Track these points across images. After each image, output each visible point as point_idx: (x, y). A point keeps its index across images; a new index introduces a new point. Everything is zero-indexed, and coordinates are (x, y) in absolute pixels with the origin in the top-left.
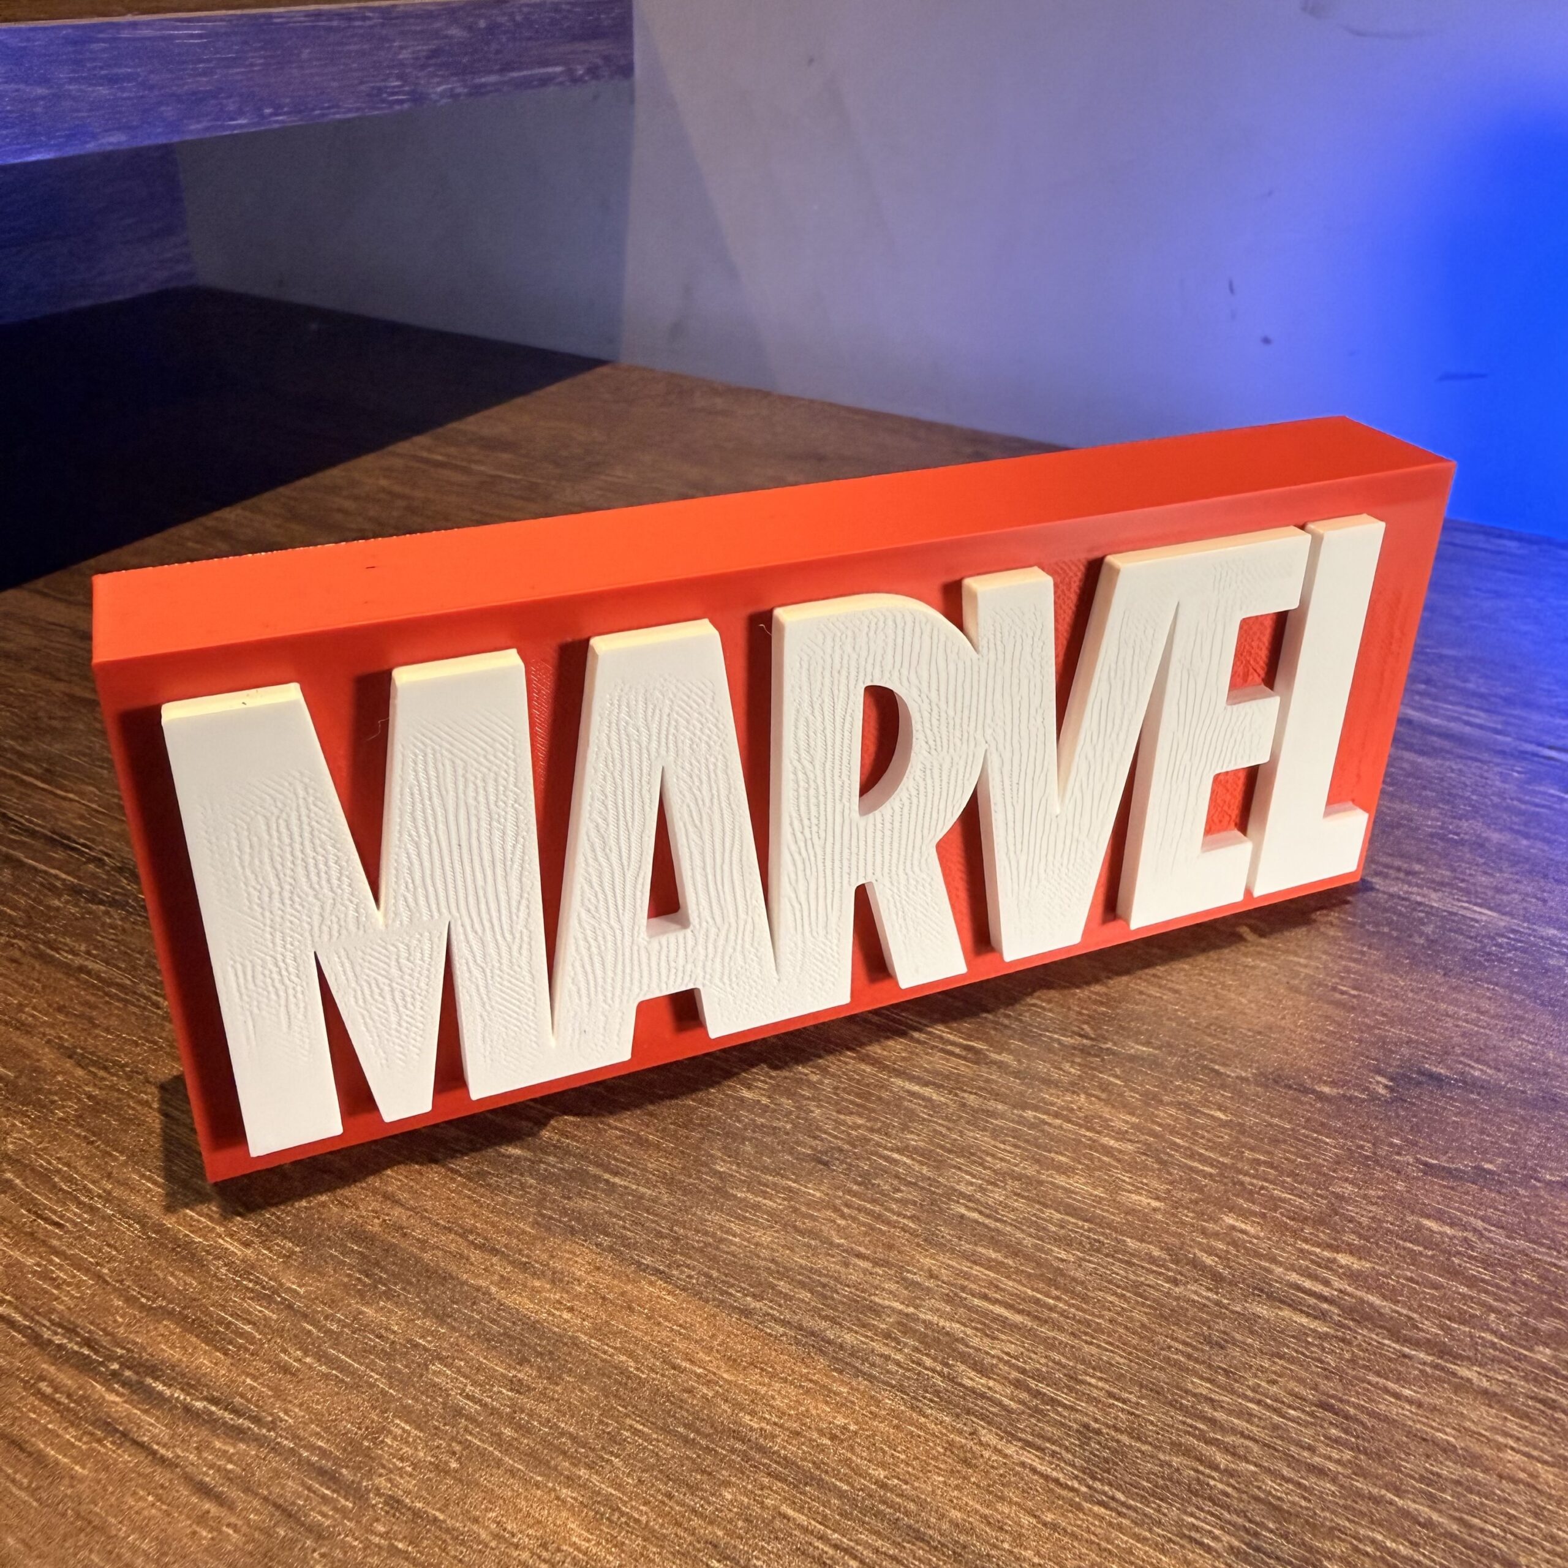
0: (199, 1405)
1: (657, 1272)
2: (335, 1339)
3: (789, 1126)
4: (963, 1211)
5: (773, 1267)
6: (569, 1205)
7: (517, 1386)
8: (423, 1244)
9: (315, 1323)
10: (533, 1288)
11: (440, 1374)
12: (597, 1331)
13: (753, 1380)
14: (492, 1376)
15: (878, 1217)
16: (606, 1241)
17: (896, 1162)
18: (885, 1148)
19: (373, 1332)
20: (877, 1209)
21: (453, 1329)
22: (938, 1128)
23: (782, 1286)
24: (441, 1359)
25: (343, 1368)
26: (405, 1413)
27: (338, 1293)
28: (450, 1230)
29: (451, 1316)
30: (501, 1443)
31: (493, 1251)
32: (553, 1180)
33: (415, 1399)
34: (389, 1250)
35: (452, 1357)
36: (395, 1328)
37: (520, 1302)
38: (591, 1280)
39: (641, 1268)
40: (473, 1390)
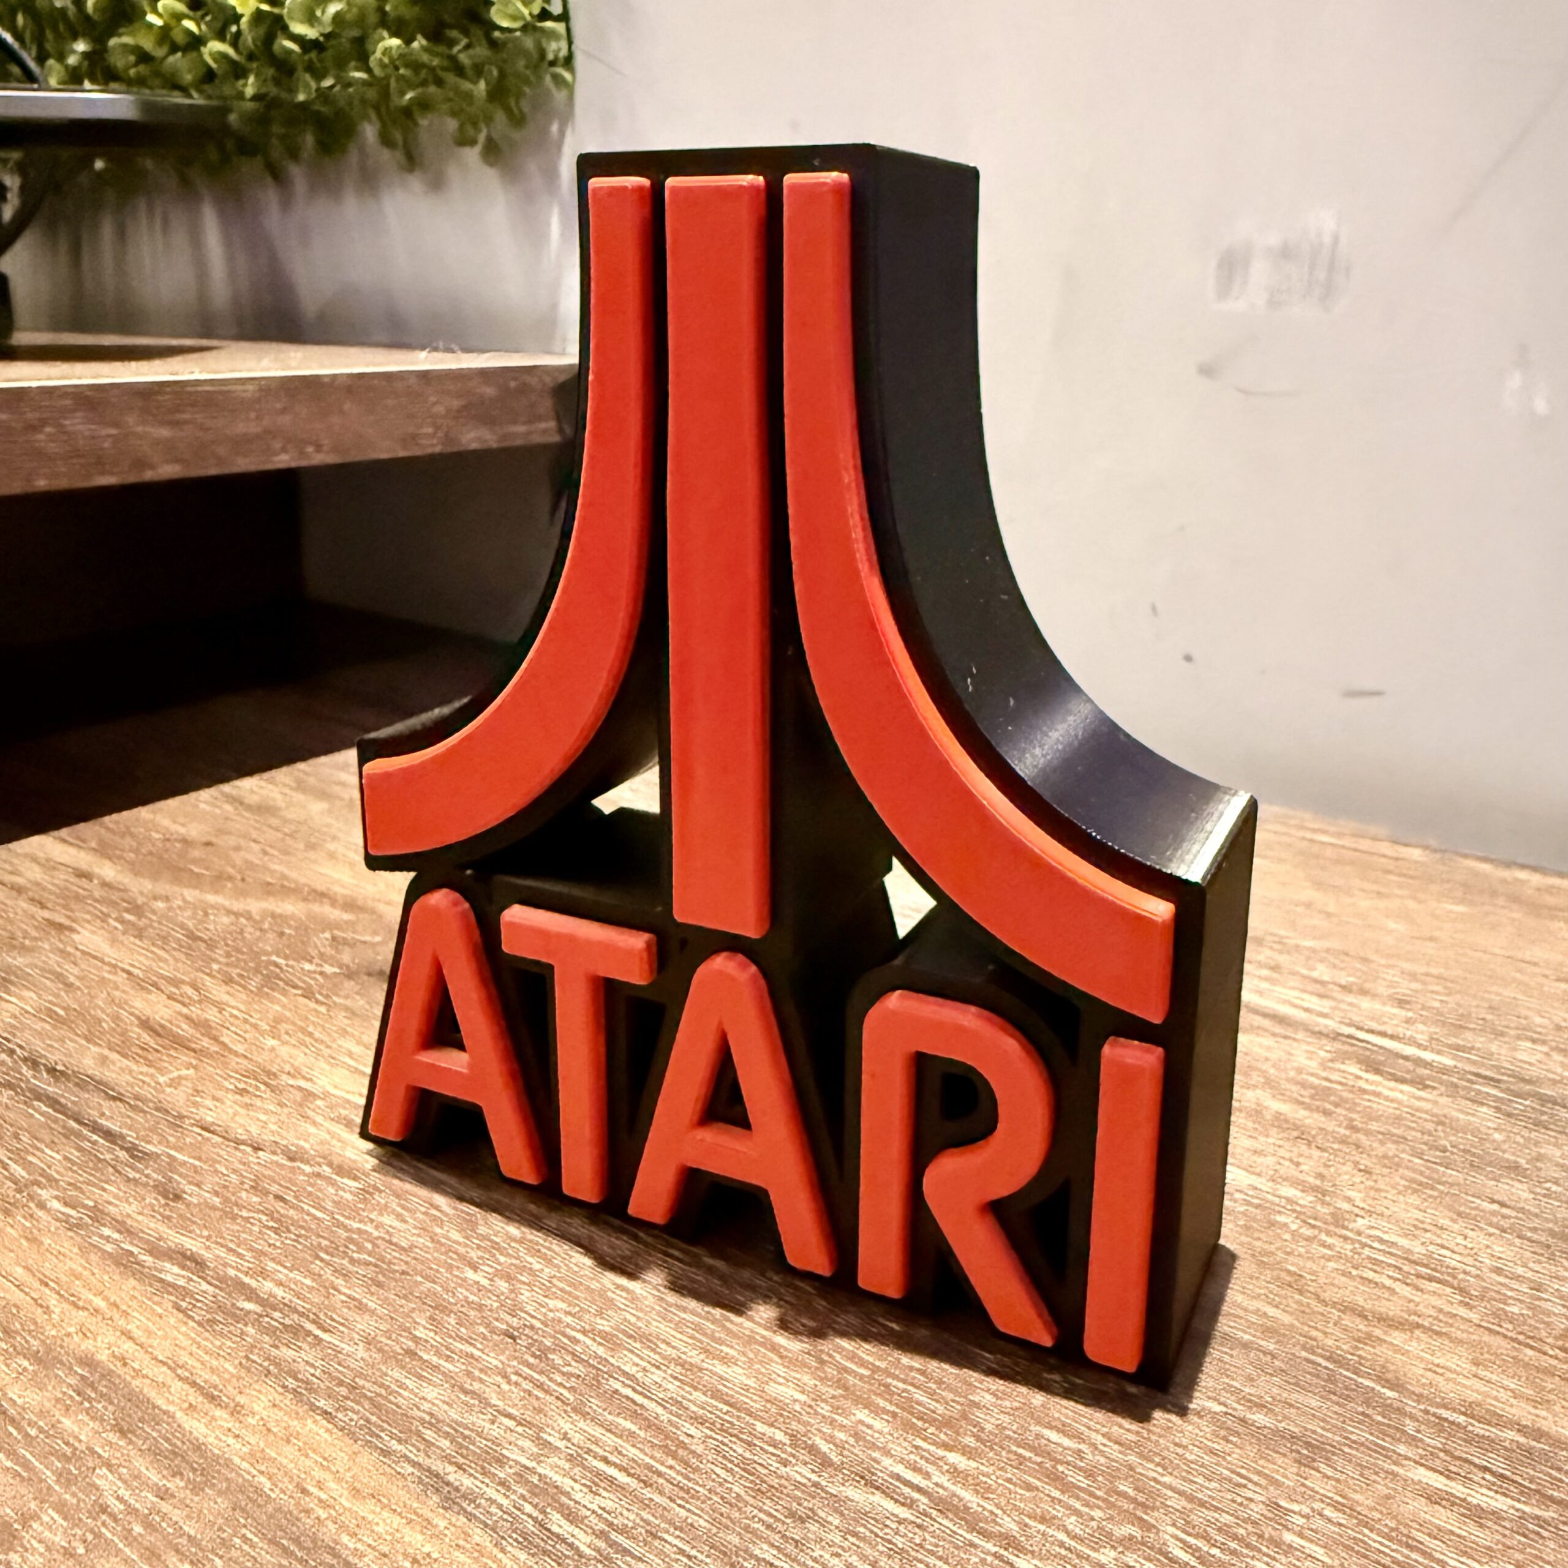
1: (325, 1413)
2: (28, 1442)
3: (495, 1305)
4: (617, 1386)
5: (427, 1418)
6: (274, 1352)
7: (163, 1494)
8: (137, 1373)
9: (19, 1429)
10: (213, 1418)
11: (104, 1479)
13: (366, 1509)
14: (145, 1484)
15: (540, 1386)
16: (291, 1383)
17: (576, 1341)
18: (574, 1329)
19: (62, 1439)
20: (543, 1379)
21: (131, 1442)
22: (628, 1316)
23: (429, 1434)
24: (109, 1466)
25: (26, 1465)
26: (61, 1508)
27: (48, 1405)
28: (164, 1363)
29: (133, 1432)
30: (128, 1537)
31: (194, 1384)
32: (270, 1331)
33: (74, 1495)
34: (107, 1375)
35: (120, 1465)
36: (83, 1437)
37: (196, 1427)
38: (265, 1414)
39: (312, 1408)
40: (123, 1492)
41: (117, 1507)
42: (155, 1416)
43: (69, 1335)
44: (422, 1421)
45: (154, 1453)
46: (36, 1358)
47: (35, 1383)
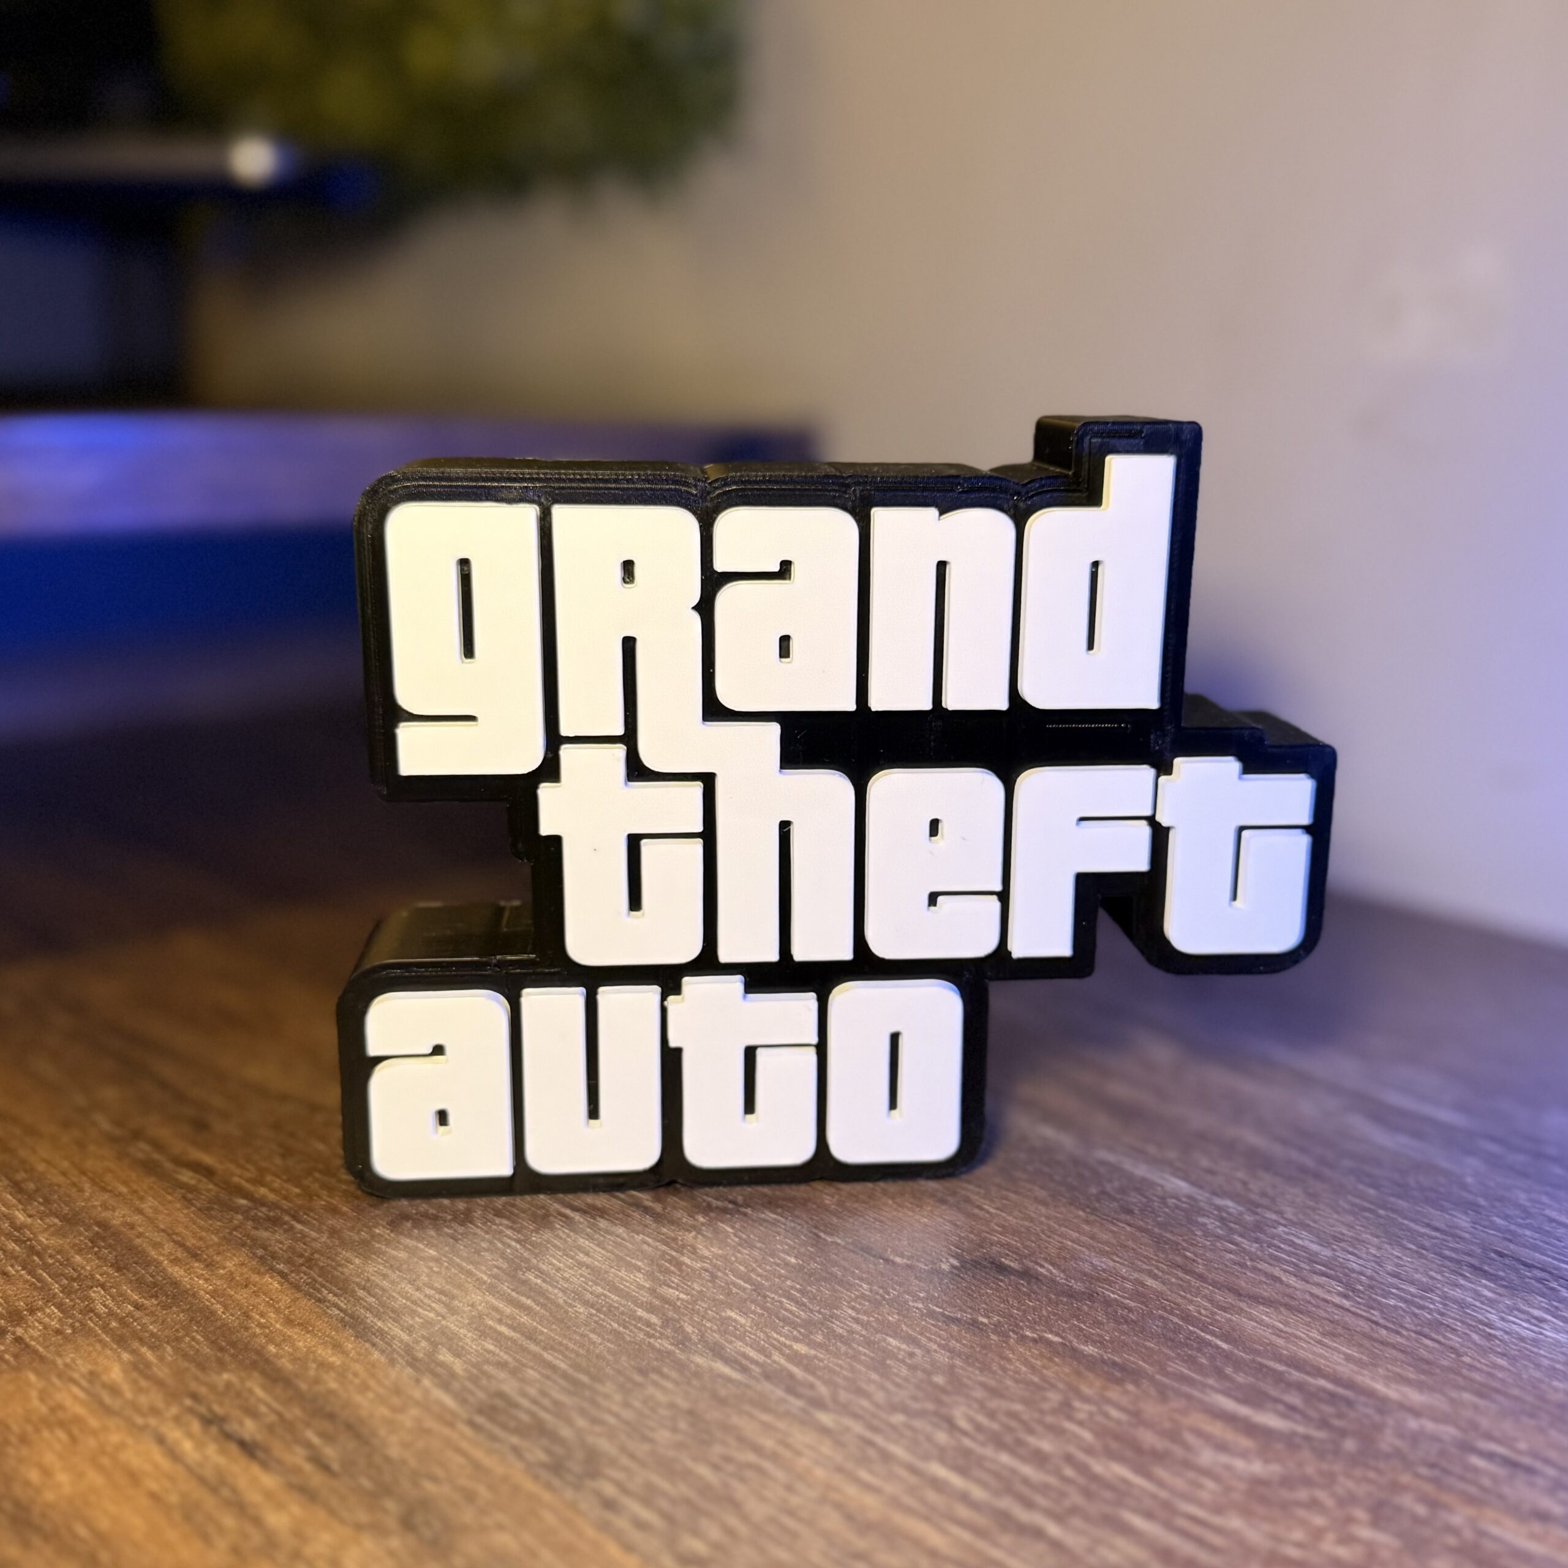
1: (281, 1274)
2: (46, 1267)
6: (253, 1232)
7: (138, 1307)
8: (140, 1235)
9: (41, 1258)
10: (192, 1267)
11: (96, 1294)
12: (214, 1294)
13: (293, 1331)
14: (127, 1299)
15: (467, 1272)
16: (260, 1252)
19: (72, 1267)
20: (470, 1267)
21: (124, 1274)
24: (103, 1286)
25: (40, 1279)
26: (60, 1306)
27: (67, 1247)
28: (163, 1231)
29: (128, 1270)
30: (105, 1328)
31: (181, 1245)
32: (255, 1219)
33: (71, 1300)
34: (116, 1234)
35: (111, 1287)
36: (88, 1268)
37: (176, 1272)
38: (233, 1269)
39: (272, 1269)
40: (109, 1302)
41: (101, 1309)
42: (147, 1263)
43: (94, 1207)
44: (358, 1284)
45: (139, 1284)
46: (64, 1218)
47: (59, 1233)
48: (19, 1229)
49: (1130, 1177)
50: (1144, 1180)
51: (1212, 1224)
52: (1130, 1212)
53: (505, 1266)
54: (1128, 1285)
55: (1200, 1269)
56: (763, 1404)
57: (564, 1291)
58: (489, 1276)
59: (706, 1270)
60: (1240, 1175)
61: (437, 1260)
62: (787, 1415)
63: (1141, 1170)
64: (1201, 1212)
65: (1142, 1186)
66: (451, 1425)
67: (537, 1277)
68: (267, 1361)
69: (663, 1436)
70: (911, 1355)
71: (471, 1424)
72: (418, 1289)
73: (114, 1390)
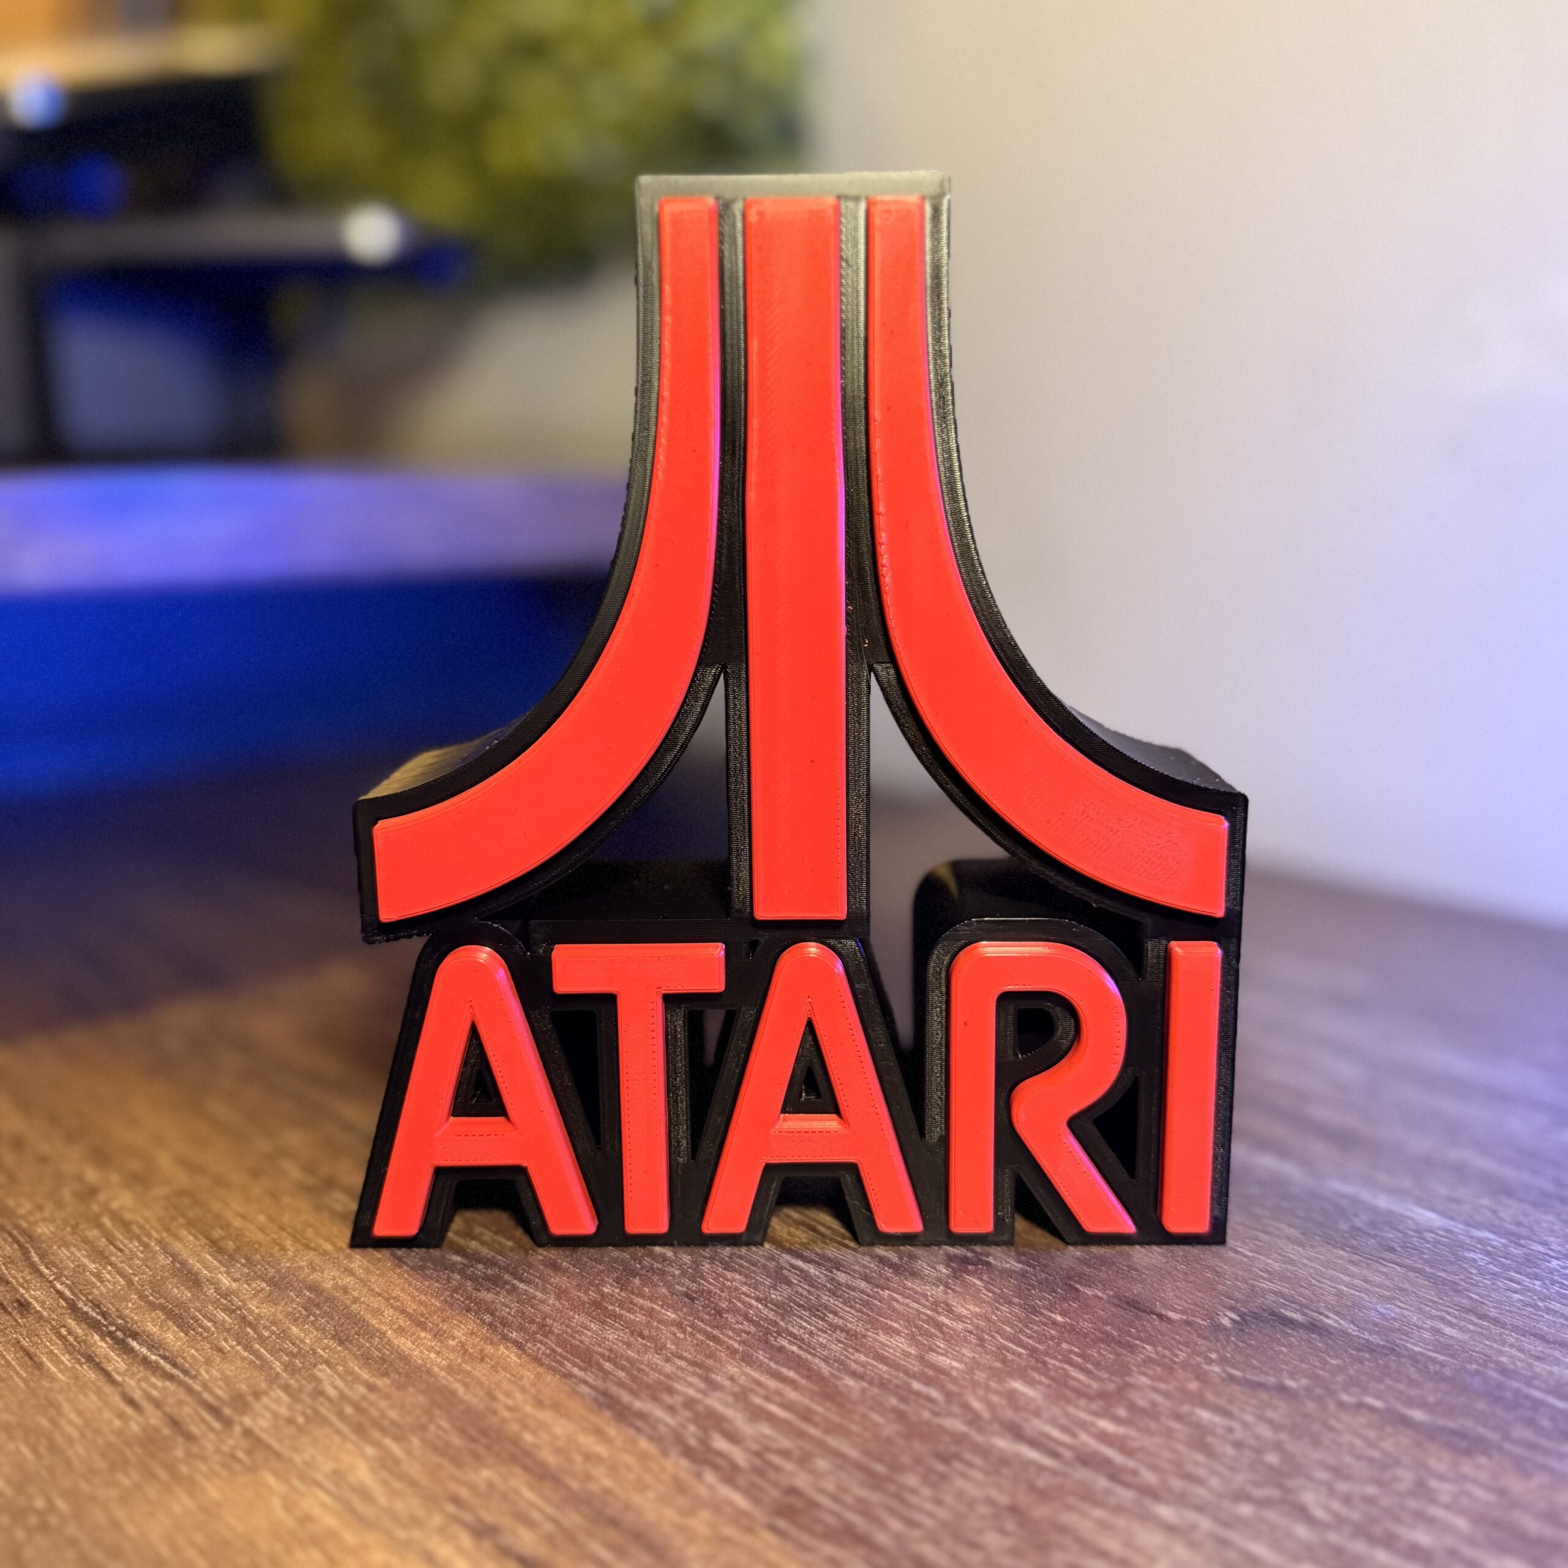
0: (153, 1358)
1: (516, 1343)
2: (262, 1340)
3: (677, 1272)
4: (785, 1343)
5: (607, 1353)
6: (475, 1294)
7: (372, 1388)
8: (355, 1300)
9: (255, 1330)
10: (419, 1338)
11: (323, 1372)
12: (449, 1369)
13: (545, 1416)
14: (357, 1379)
15: (714, 1338)
16: (488, 1318)
17: (751, 1306)
18: (748, 1296)
19: (291, 1341)
20: (716, 1332)
21: (347, 1348)
23: (608, 1366)
24: (327, 1362)
25: (259, 1356)
26: (286, 1388)
27: (280, 1316)
28: (379, 1295)
29: (351, 1342)
30: (341, 1415)
31: (403, 1312)
32: (473, 1278)
33: (297, 1381)
34: (330, 1299)
35: (337, 1364)
36: (308, 1341)
37: (404, 1344)
38: (463, 1339)
39: (505, 1338)
40: (340, 1383)
41: (331, 1392)
42: (370, 1333)
43: (300, 1268)
44: (602, 1356)
45: (366, 1359)
46: (271, 1282)
47: (271, 1299)
48: (226, 1295)
49: (1376, 1210)
50: (1390, 1212)
51: (1481, 1259)
52: (1392, 1250)
53: (753, 1329)
54: (1427, 1335)
55: (1493, 1313)
56: (1090, 1497)
57: (826, 1360)
58: (740, 1343)
59: (970, 1332)
60: (1485, 1202)
61: (679, 1325)
62: (1119, 1509)
63: (1383, 1202)
64: (1463, 1246)
65: (1391, 1220)
66: (750, 1530)
67: (791, 1343)
68: (526, 1453)
69: (992, 1539)
70: (1230, 1430)
71: (773, 1528)
72: (668, 1360)
73: (366, 1495)
